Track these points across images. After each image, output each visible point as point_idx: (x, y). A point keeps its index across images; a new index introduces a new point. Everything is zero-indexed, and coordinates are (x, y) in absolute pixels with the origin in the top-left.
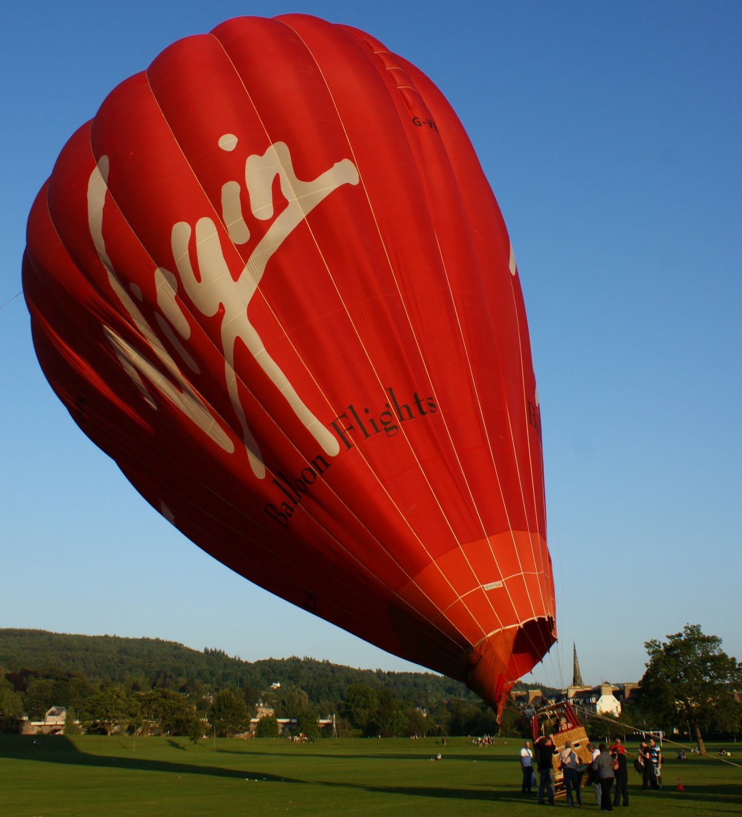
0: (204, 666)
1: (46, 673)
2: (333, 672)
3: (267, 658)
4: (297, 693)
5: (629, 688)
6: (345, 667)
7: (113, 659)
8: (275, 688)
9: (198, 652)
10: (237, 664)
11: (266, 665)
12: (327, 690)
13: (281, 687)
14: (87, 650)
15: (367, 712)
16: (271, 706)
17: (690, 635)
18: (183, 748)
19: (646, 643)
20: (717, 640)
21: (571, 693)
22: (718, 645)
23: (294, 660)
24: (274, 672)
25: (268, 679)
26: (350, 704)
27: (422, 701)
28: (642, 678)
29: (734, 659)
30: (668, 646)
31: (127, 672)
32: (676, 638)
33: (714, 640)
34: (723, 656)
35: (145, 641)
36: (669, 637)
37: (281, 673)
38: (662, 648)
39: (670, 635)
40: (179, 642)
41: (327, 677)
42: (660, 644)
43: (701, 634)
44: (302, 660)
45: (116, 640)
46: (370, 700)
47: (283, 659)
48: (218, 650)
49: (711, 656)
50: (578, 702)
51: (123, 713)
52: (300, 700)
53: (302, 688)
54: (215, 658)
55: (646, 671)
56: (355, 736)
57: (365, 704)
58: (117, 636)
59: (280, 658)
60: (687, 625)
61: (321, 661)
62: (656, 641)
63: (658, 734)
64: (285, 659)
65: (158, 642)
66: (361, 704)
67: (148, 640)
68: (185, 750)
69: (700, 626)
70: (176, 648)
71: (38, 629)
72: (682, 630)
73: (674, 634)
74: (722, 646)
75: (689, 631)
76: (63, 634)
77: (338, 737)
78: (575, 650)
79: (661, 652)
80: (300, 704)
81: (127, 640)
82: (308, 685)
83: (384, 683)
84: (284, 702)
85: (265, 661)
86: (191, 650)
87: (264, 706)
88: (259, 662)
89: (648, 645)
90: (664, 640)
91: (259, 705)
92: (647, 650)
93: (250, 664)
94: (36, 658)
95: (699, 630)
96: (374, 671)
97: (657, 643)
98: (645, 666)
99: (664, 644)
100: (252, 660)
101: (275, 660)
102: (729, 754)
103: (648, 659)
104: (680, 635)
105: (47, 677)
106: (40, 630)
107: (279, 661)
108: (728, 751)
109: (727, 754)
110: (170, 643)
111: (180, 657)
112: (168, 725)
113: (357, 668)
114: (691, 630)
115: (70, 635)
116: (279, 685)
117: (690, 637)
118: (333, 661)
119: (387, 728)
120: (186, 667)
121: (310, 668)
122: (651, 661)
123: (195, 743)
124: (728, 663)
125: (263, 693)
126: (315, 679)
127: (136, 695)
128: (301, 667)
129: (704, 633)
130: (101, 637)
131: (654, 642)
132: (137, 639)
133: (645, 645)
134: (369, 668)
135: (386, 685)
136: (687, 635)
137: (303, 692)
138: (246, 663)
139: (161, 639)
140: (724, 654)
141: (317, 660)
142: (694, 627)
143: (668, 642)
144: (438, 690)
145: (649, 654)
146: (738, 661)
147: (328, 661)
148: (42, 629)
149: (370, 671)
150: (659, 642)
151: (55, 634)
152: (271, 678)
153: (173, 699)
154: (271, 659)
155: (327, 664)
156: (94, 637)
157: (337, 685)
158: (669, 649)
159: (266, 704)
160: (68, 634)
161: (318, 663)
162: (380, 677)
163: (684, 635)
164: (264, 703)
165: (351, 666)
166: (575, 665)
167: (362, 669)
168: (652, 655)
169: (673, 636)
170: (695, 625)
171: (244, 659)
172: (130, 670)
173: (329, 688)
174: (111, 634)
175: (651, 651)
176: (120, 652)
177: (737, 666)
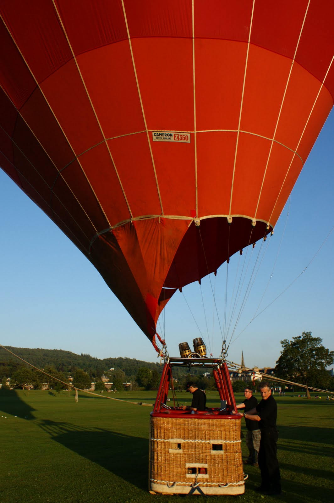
0: (81, 361)
1: (8, 363)
2: (137, 364)
3: (109, 358)
4: (120, 372)
5: (266, 369)
6: (143, 361)
7: (41, 358)
8: (112, 370)
9: (78, 355)
10: (95, 360)
11: (108, 360)
12: (134, 371)
13: (114, 370)
14: (30, 354)
15: (147, 379)
16: (108, 377)
17: (305, 337)
18: (54, 395)
19: (281, 341)
20: (319, 340)
21: (240, 371)
22: (320, 342)
23: (120, 359)
24: (111, 364)
25: (109, 367)
26: (139, 376)
27: (176, 375)
28: (278, 359)
29: (328, 350)
30: (293, 342)
31: (47, 364)
32: (298, 339)
33: (318, 340)
34: (323, 348)
35: (55, 351)
36: (294, 338)
37: (114, 364)
38: (290, 343)
39: (294, 337)
40: (70, 351)
41: (134, 365)
42: (289, 342)
43: (311, 336)
44: (124, 358)
45: (42, 350)
46: (149, 374)
47: (116, 358)
48: (87, 354)
49: (316, 348)
50: (243, 375)
51: (29, 380)
52: (121, 375)
53: (123, 371)
54: (86, 357)
55: (281, 356)
56: (141, 390)
57: (146, 376)
58: (43, 349)
59: (114, 358)
60: (304, 332)
61: (132, 359)
62: (287, 340)
63: (279, 389)
64: (117, 358)
65: (61, 351)
66: (144, 376)
67: (56, 350)
68: (55, 396)
69: (311, 332)
70: (69, 354)
71: (8, 346)
72: (301, 335)
73: (297, 337)
74: (322, 343)
75: (305, 335)
76: (19, 348)
77: (133, 390)
78: (242, 354)
79: (289, 346)
80: (121, 377)
81: (47, 350)
82: (126, 369)
83: (159, 368)
84: (114, 376)
85: (108, 359)
86: (75, 355)
87: (105, 378)
88: (105, 359)
89: (282, 342)
90: (291, 339)
91: (103, 378)
92: (282, 345)
93: (101, 360)
94: (7, 358)
95: (310, 334)
96: (156, 363)
97: (288, 341)
98: (280, 353)
99: (291, 342)
100: (102, 359)
101: (112, 359)
102: (320, 398)
103: (282, 349)
104: (300, 337)
105: (9, 365)
106: (9, 346)
107: (114, 359)
108: (319, 396)
109: (319, 398)
110: (66, 352)
111: (70, 357)
112: (52, 385)
113: (148, 362)
114: (306, 335)
115: (22, 348)
116: (113, 369)
117: (305, 338)
118: (137, 359)
119: (155, 387)
120: (73, 361)
121: (127, 362)
122: (283, 350)
123: (59, 393)
124: (325, 351)
125: (105, 372)
126: (129, 366)
127: (37, 371)
128: (124, 361)
129: (312, 336)
130: (36, 349)
131: (286, 340)
132: (52, 350)
133: (281, 342)
134: (153, 362)
135: (160, 369)
136: (304, 337)
137: (123, 372)
138: (100, 360)
139: (62, 350)
140: (323, 347)
141: (130, 358)
142: (308, 333)
143: (293, 340)
144: (183, 371)
145: (283, 347)
146: (330, 351)
147: (135, 359)
148: (10, 346)
149: (154, 363)
150: (289, 341)
151: (16, 348)
152: (110, 366)
153: (54, 373)
154: (110, 358)
155: (135, 360)
156: (33, 349)
157: (139, 368)
158: (293, 344)
159: (106, 377)
160: (21, 348)
161: (131, 360)
162: (158, 366)
163: (302, 337)
164: (105, 376)
165: (145, 361)
166: (242, 360)
167: (150, 362)
168: (284, 348)
169: (296, 337)
170: (308, 332)
171: (98, 358)
172: (48, 363)
173: (135, 370)
174: (40, 348)
175: (283, 346)
176: (44, 355)
177: (329, 353)
